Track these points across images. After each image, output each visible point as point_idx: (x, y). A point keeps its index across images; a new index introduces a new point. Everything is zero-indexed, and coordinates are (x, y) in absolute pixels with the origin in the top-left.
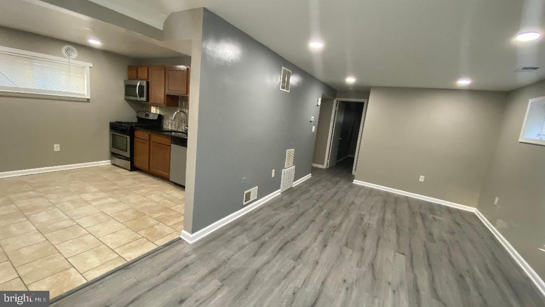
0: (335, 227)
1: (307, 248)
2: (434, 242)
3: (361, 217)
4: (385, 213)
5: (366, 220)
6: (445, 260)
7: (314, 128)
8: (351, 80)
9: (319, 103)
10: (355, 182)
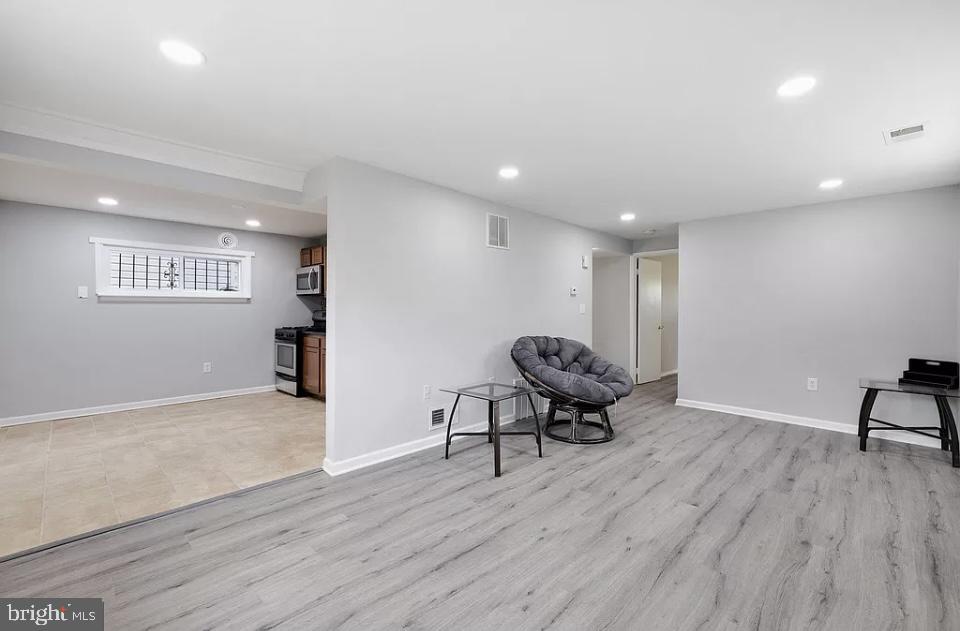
0: (583, 465)
2: (786, 490)
3: (650, 452)
4: (710, 446)
5: (656, 457)
7: (584, 306)
8: (628, 217)
9: (588, 262)
10: (679, 402)
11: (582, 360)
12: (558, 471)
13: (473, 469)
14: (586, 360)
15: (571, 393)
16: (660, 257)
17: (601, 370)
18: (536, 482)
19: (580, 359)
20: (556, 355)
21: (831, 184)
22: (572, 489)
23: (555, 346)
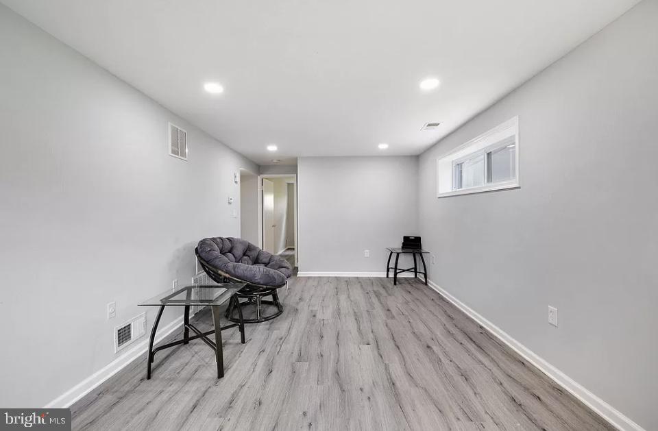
0: (281, 339)
1: (242, 386)
2: (393, 317)
3: (313, 314)
4: (338, 301)
5: (319, 316)
6: (409, 335)
7: (235, 211)
8: (272, 148)
9: (238, 179)
10: (300, 274)
11: (250, 253)
12: (268, 350)
13: (189, 380)
14: (254, 254)
15: (262, 283)
16: (273, 179)
17: (266, 260)
18: (258, 369)
19: (248, 253)
20: (230, 252)
21: (383, 147)
22: (293, 364)
23: (228, 245)
